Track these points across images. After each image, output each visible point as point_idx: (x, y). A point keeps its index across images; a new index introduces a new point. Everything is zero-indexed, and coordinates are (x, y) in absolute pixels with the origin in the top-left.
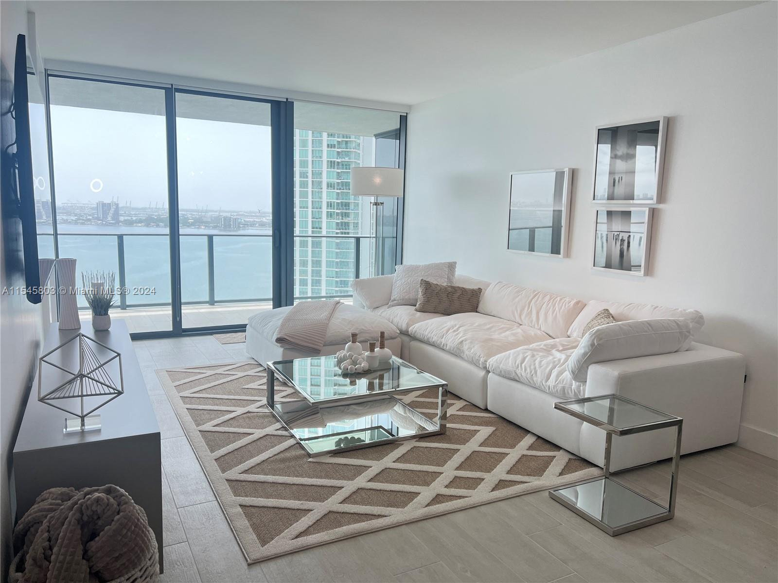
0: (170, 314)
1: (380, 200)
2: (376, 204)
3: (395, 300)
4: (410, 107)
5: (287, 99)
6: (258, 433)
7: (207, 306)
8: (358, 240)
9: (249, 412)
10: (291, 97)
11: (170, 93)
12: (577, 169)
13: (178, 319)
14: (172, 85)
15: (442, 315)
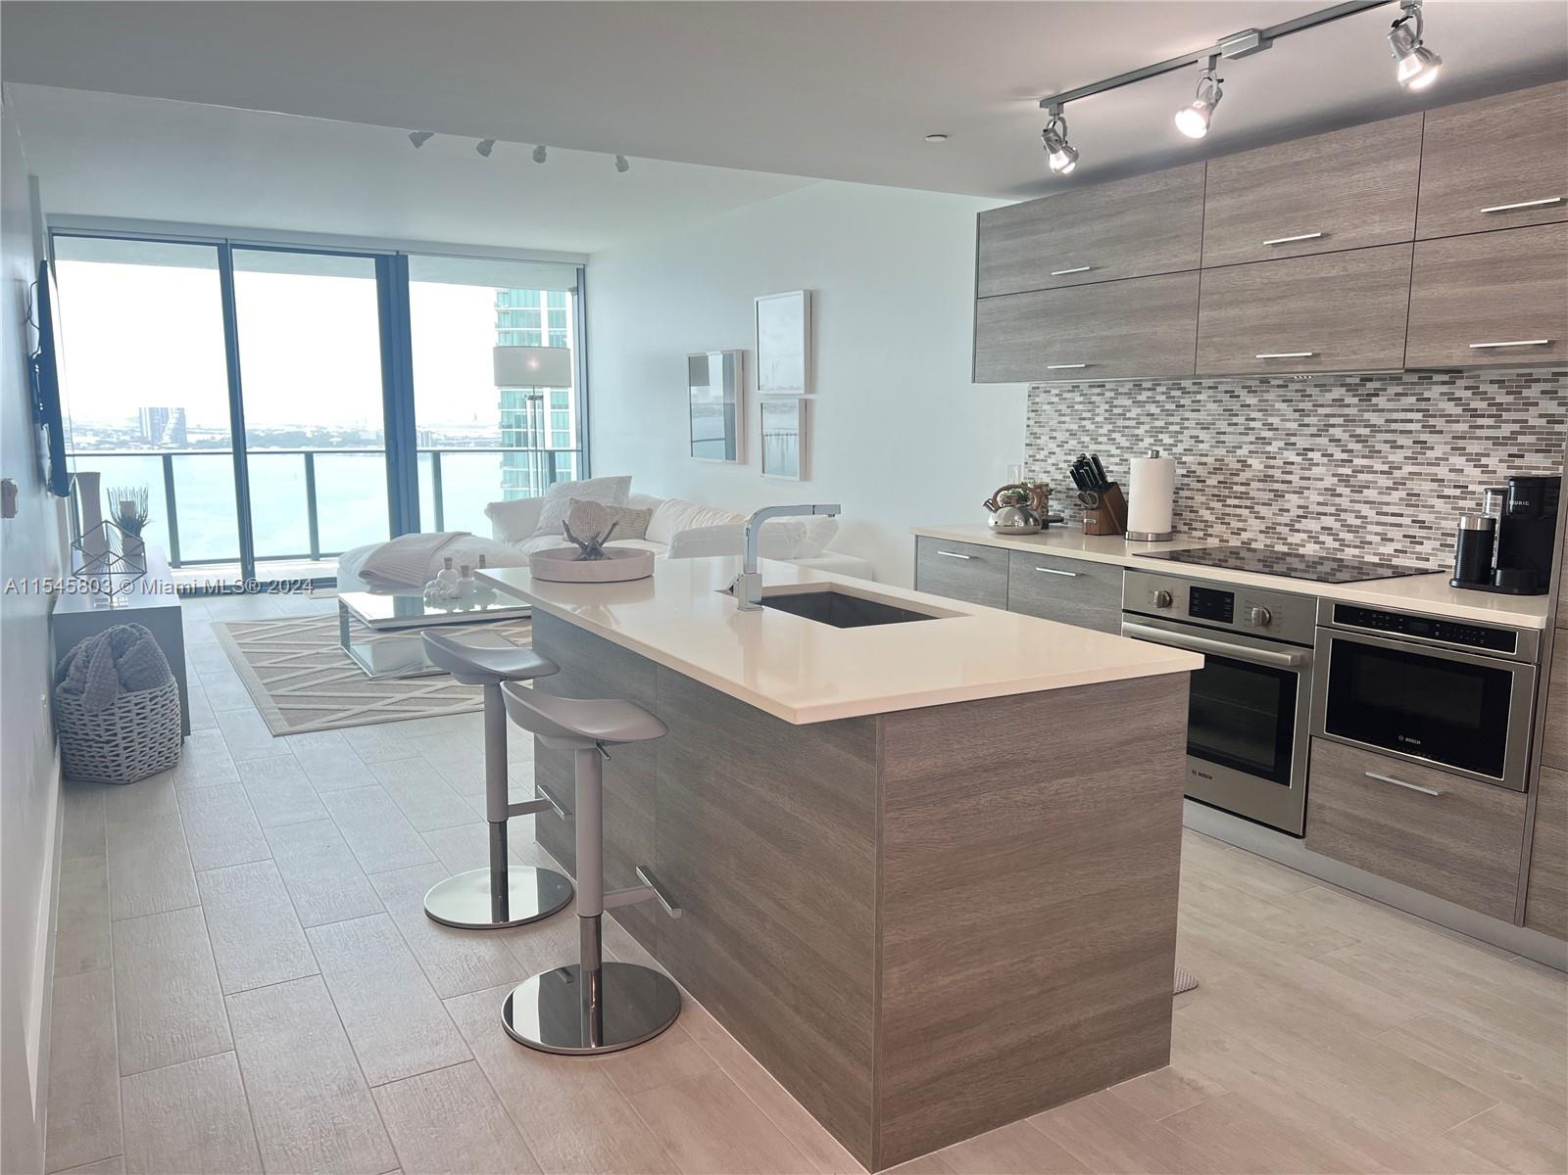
1: (538, 391)
2: (532, 398)
3: (541, 528)
4: (587, 256)
5: (398, 252)
7: (309, 561)
8: (551, 454)
10: (402, 249)
11: (225, 250)
13: (249, 568)
14: (227, 240)
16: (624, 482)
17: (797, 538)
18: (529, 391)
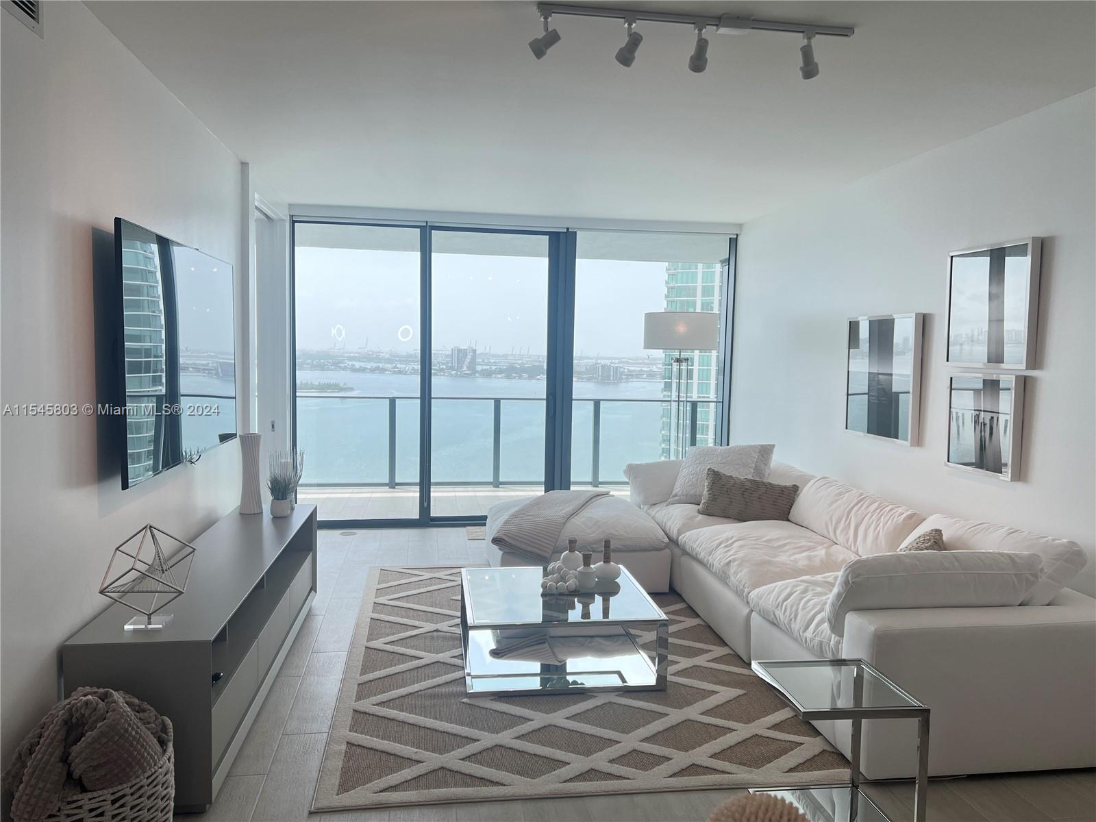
0: (417, 497)
1: (684, 355)
2: (678, 361)
3: (676, 495)
4: (740, 226)
5: (568, 229)
6: (429, 657)
7: (491, 488)
9: (437, 631)
10: (572, 226)
11: (426, 232)
12: (930, 315)
13: (425, 505)
14: (427, 222)
15: (737, 521)
16: (765, 452)
17: (1032, 578)
18: (676, 354)
